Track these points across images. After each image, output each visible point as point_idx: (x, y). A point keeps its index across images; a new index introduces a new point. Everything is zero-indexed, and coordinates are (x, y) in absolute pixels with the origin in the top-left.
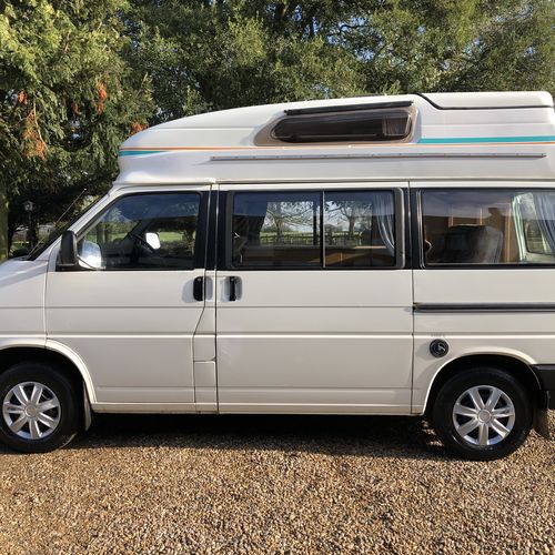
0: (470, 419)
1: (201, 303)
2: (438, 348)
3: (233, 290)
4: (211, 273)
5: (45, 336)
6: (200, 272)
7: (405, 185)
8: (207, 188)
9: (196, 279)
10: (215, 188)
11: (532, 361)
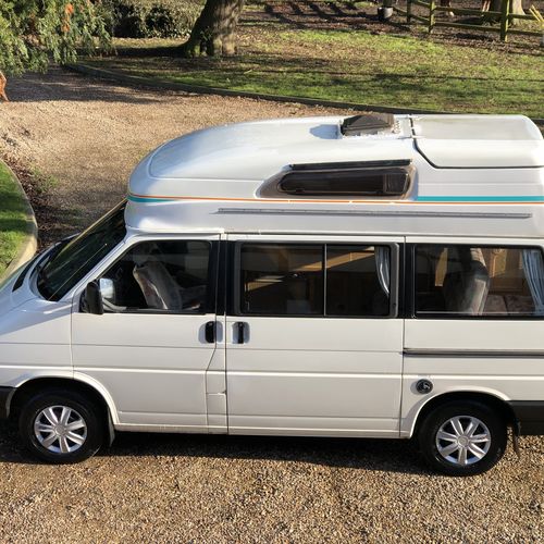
0: (451, 443)
1: (213, 345)
2: (423, 386)
3: (241, 334)
4: (221, 318)
5: (71, 368)
6: (210, 317)
7: (401, 240)
8: (216, 238)
9: (207, 324)
10: (224, 237)
11: (505, 398)
